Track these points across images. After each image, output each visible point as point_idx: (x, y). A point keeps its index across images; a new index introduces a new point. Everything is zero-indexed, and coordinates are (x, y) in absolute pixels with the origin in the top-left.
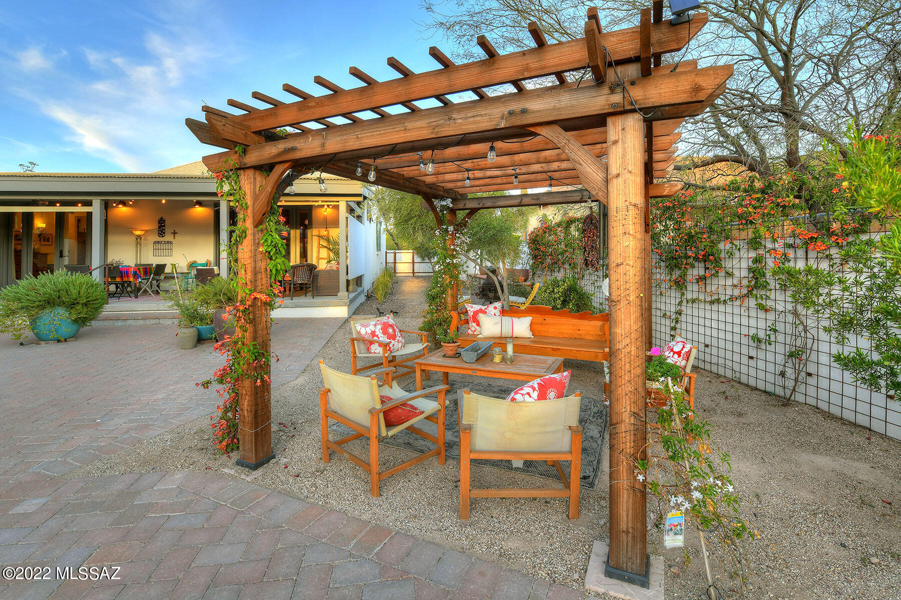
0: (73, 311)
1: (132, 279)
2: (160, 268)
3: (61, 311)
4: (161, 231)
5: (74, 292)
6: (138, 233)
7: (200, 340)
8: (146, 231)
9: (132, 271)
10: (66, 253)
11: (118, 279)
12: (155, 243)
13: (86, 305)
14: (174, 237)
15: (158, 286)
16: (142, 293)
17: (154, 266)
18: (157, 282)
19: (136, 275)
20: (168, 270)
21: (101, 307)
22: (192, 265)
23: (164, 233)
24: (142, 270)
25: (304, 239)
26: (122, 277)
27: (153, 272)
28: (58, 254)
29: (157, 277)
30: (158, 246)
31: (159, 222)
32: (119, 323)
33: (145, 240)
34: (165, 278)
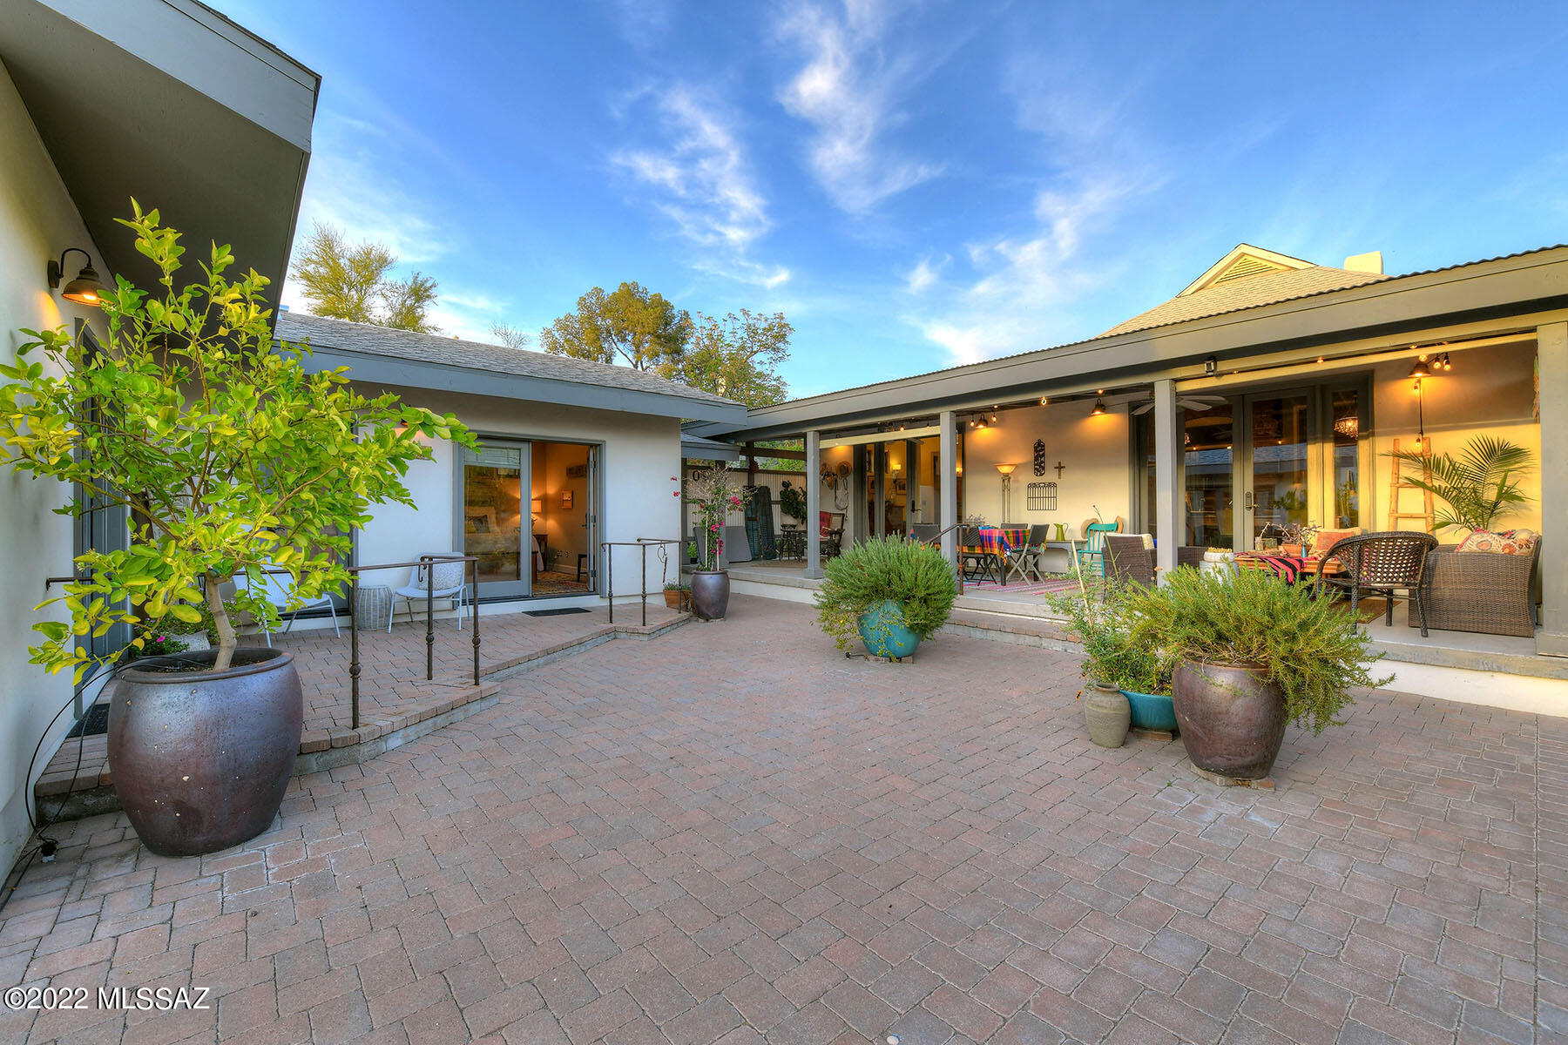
0: (907, 610)
1: (996, 551)
2: (1040, 532)
3: (892, 607)
4: (1039, 466)
5: (908, 575)
6: (1005, 469)
7: (1135, 726)
8: (1017, 466)
9: (996, 534)
10: (919, 505)
11: (978, 550)
12: (1030, 486)
13: (925, 601)
14: (1060, 475)
15: (1036, 565)
16: (1011, 577)
17: (1029, 528)
18: (1035, 557)
19: (1003, 544)
20: (1051, 535)
21: (948, 605)
22: (1090, 528)
23: (1044, 468)
24: (1011, 535)
25: (1346, 463)
26: (983, 546)
27: (1028, 538)
28: (910, 508)
29: (1034, 549)
30: (1037, 492)
31: (1036, 451)
32: (978, 634)
33: (1015, 481)
34: (1048, 549)
